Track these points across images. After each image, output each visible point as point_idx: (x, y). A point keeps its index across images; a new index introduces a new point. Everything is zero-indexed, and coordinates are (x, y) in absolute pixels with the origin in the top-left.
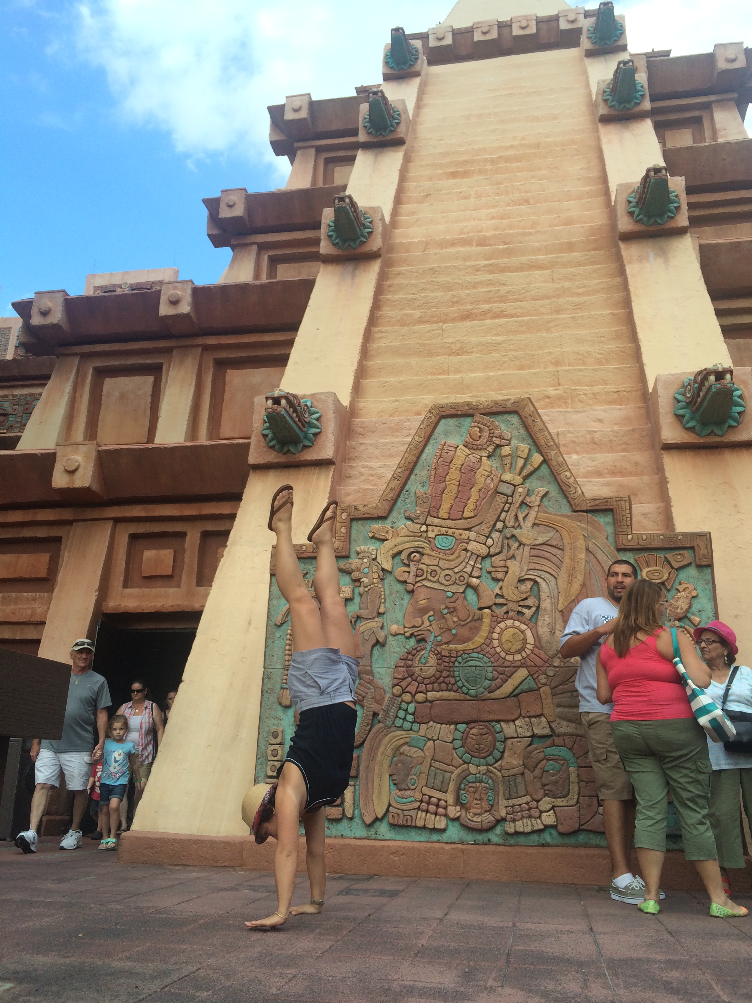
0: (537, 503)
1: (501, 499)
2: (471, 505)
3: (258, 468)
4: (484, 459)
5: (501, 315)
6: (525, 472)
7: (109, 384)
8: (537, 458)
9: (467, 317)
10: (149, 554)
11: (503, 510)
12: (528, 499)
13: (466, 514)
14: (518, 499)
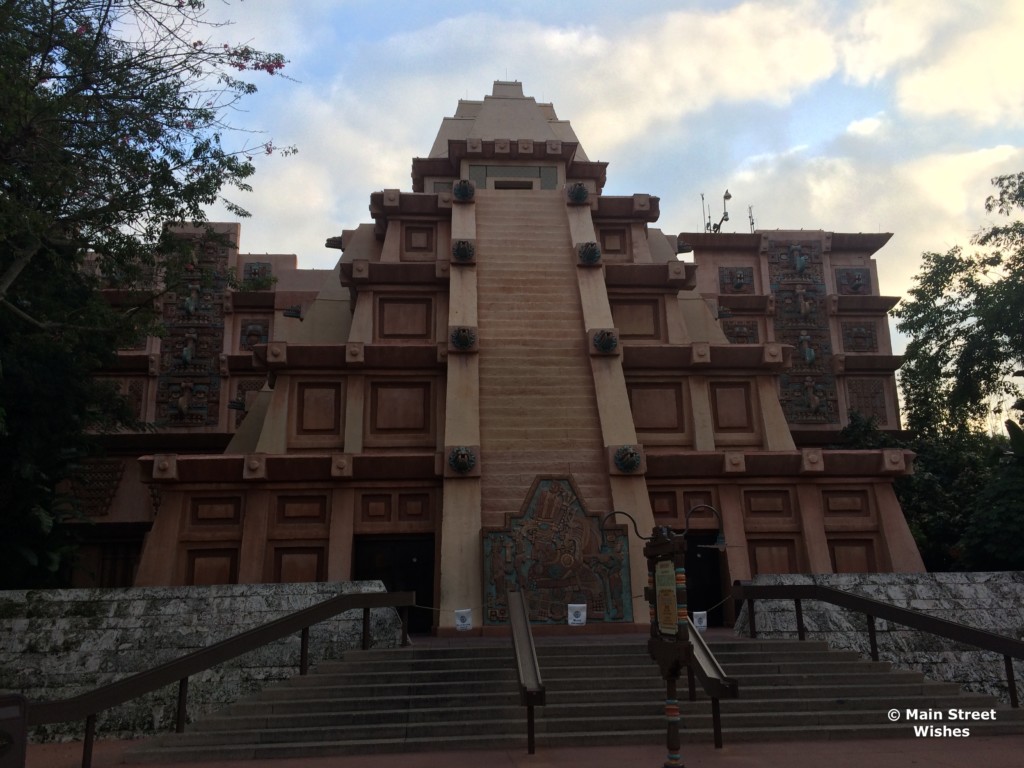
0: (574, 513)
1: (562, 512)
2: (552, 513)
3: (450, 478)
4: (557, 497)
5: (537, 392)
6: (570, 502)
7: (308, 392)
9: (523, 392)
10: (372, 505)
11: (563, 516)
13: (551, 517)
14: (568, 512)
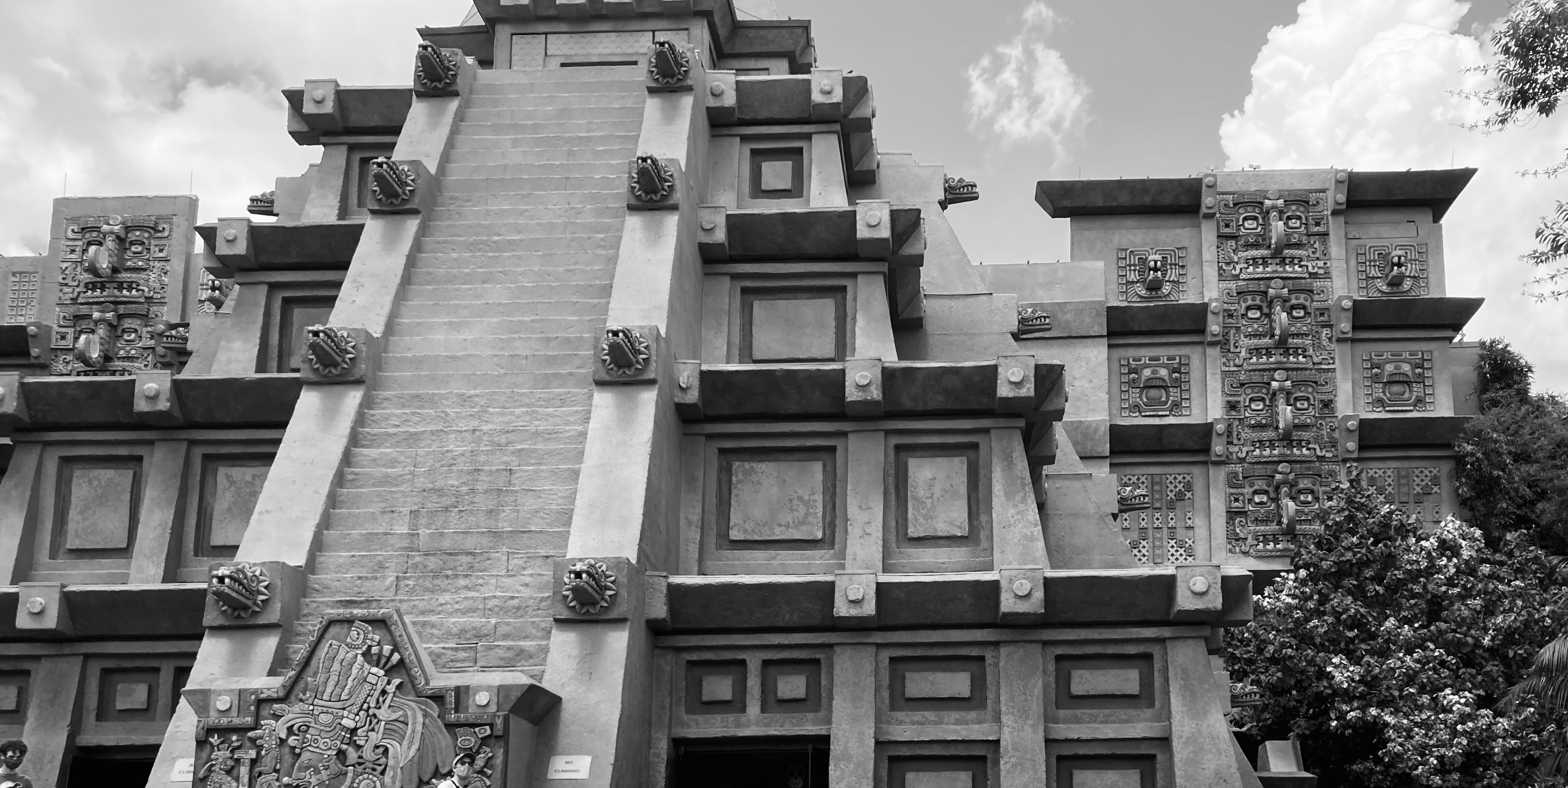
0: (393, 690)
1: (367, 687)
2: (346, 690)
3: (213, 628)
4: (359, 656)
6: (386, 668)
7: (81, 475)
8: (396, 657)
11: (369, 695)
12: (388, 687)
13: (343, 698)
14: (379, 688)
